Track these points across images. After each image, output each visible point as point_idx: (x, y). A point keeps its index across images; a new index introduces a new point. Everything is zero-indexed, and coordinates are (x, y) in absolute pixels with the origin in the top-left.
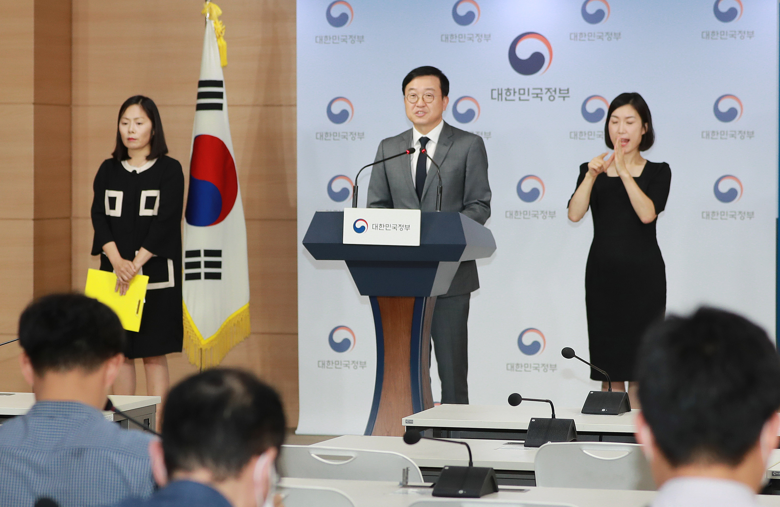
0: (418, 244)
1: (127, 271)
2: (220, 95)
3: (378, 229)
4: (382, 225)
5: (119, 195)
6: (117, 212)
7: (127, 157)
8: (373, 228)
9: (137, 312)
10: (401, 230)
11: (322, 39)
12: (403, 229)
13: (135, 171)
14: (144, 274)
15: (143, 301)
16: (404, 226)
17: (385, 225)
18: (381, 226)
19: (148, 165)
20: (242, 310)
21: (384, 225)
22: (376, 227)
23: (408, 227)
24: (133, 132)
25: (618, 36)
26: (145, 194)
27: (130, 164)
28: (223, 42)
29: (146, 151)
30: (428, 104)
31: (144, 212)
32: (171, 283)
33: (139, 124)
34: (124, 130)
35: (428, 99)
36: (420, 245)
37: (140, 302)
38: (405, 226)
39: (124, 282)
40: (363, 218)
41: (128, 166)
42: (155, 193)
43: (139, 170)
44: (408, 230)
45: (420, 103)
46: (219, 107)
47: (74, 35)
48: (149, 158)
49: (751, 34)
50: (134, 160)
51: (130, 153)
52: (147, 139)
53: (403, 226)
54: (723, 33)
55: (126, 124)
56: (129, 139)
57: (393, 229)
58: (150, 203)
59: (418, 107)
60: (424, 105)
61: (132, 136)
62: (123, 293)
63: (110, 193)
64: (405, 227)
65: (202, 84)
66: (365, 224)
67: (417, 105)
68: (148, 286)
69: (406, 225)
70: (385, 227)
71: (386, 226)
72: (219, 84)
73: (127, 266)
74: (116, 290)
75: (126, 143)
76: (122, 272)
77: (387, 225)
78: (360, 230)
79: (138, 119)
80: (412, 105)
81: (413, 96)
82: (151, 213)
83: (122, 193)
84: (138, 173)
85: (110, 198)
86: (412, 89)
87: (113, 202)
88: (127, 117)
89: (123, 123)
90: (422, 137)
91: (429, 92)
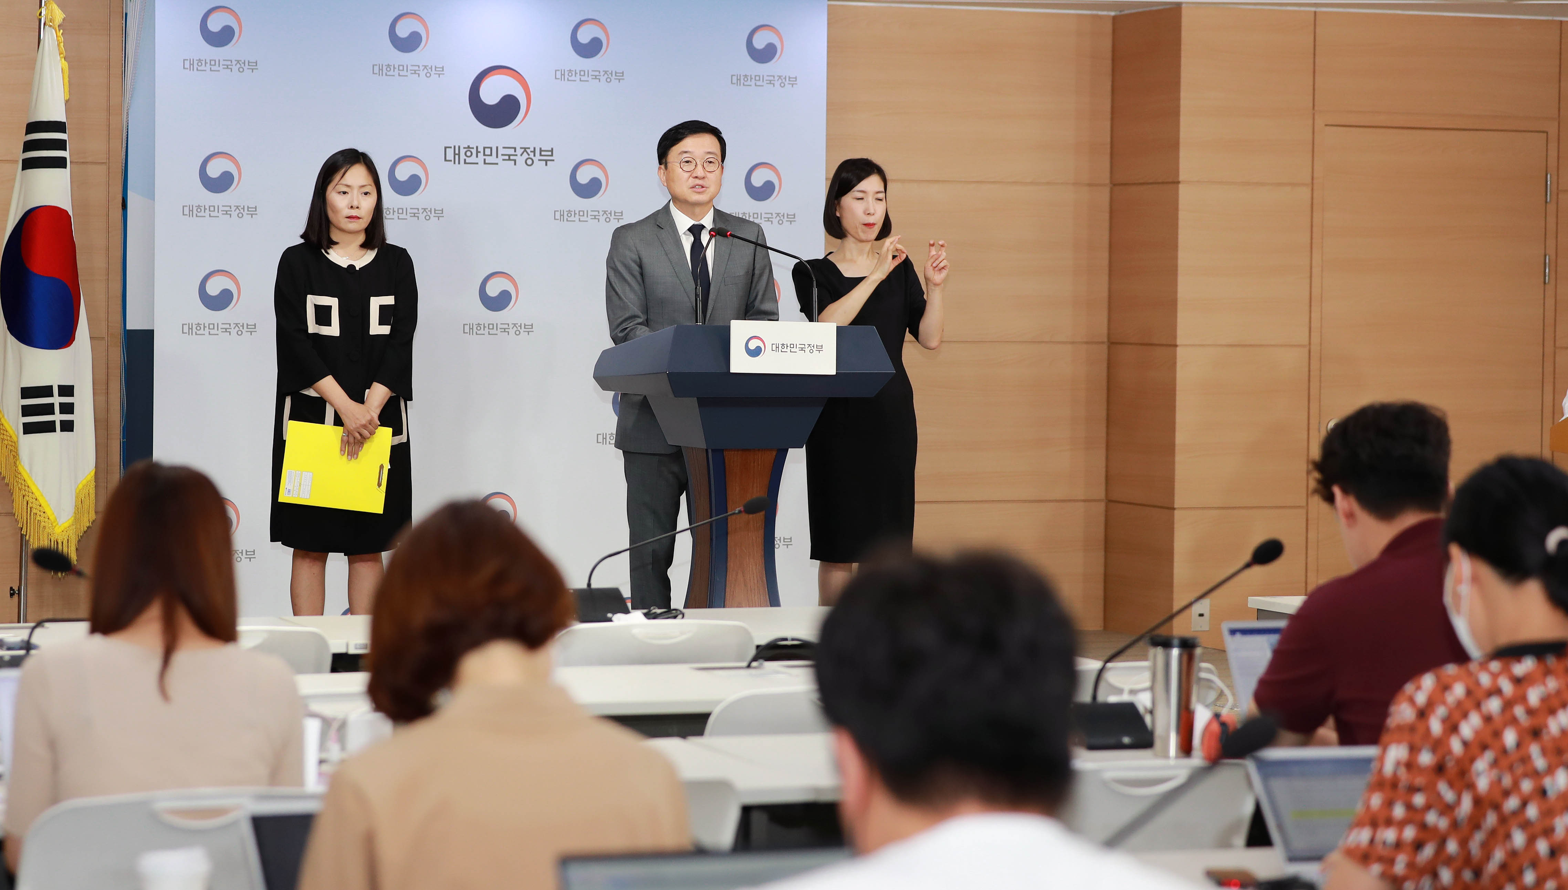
0: (834, 373)
2: (61, 145)
5: (332, 303)
6: (333, 330)
7: (331, 244)
10: (811, 352)
11: (192, 65)
12: (814, 350)
13: (352, 267)
14: (382, 424)
15: (387, 466)
19: (368, 258)
23: (820, 348)
25: (620, 76)
26: (376, 303)
28: (64, 62)
30: (709, 175)
31: (376, 329)
34: (338, 202)
35: (709, 168)
39: (361, 440)
40: (758, 336)
41: (340, 257)
42: (389, 300)
43: (359, 265)
45: (699, 172)
46: (60, 163)
49: (793, 81)
50: (343, 246)
53: (814, 346)
54: (758, 78)
55: (343, 193)
56: (349, 217)
58: (383, 315)
59: (695, 177)
60: (705, 176)
61: (354, 213)
62: (353, 455)
63: (314, 301)
64: (817, 348)
65: (34, 127)
66: (761, 344)
67: (695, 175)
69: (817, 345)
71: (790, 347)
72: (59, 127)
74: (342, 450)
75: (340, 221)
78: (755, 353)
79: (363, 186)
80: (687, 175)
81: (687, 162)
82: (386, 330)
83: (336, 300)
84: (357, 269)
85: (317, 307)
86: (686, 152)
87: (323, 314)
88: (345, 183)
89: (339, 193)
90: (693, 225)
91: (709, 158)
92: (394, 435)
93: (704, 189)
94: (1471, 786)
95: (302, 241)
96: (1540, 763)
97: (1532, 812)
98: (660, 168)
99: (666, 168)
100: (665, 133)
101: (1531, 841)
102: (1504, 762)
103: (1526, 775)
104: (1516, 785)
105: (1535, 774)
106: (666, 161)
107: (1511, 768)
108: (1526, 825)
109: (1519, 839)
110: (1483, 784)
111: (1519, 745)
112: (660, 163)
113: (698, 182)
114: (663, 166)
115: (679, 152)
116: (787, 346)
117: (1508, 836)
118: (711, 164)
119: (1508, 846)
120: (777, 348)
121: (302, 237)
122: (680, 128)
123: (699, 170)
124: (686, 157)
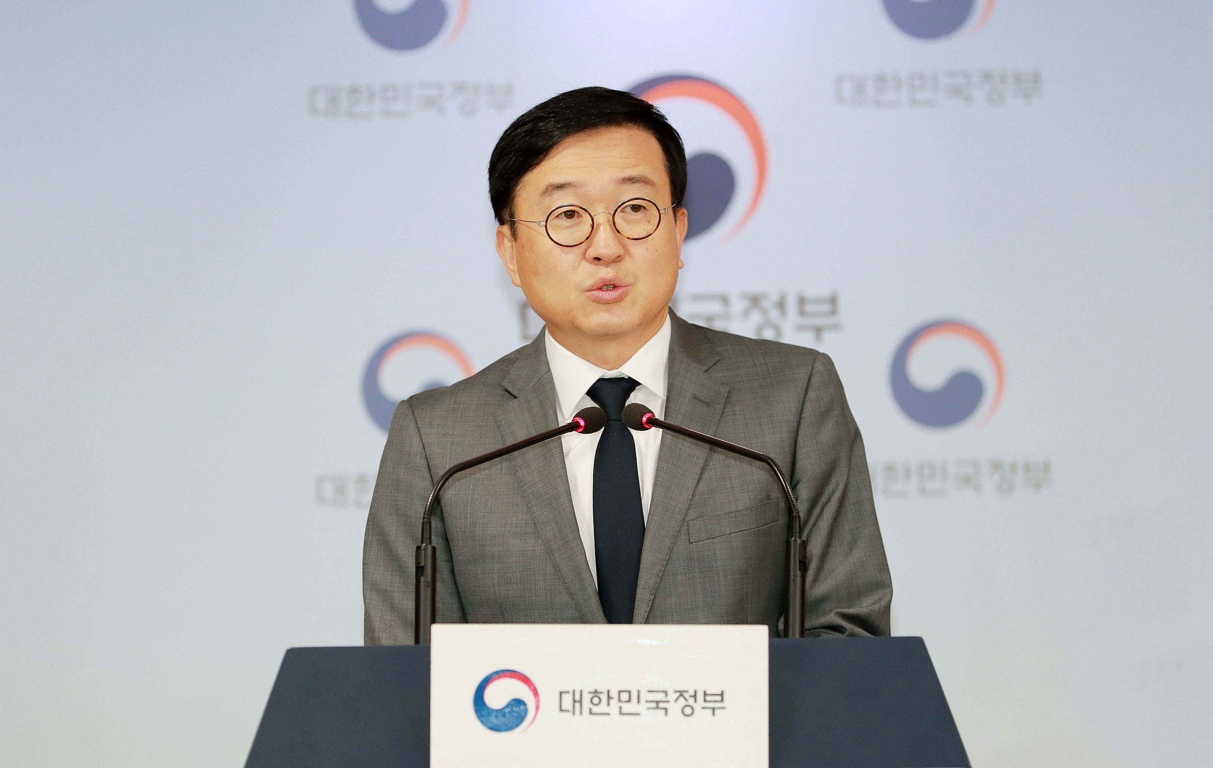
3: (586, 710)
4: (601, 696)
8: (564, 708)
10: (687, 712)
12: (697, 709)
17: (614, 694)
18: (596, 700)
21: (611, 695)
22: (574, 701)
35: (631, 226)
38: (705, 694)
40: (525, 674)
44: (717, 712)
45: (606, 246)
53: (695, 698)
57: (651, 711)
59: (596, 265)
60: (621, 251)
64: (705, 701)
66: (521, 691)
67: (592, 253)
69: (708, 692)
71: (620, 701)
78: (507, 719)
80: (572, 256)
81: (570, 214)
86: (560, 187)
90: (600, 380)
91: (632, 192)
93: (620, 291)
98: (500, 233)
99: (514, 234)
100: (506, 131)
106: (512, 215)
112: (502, 222)
113: (606, 273)
114: (506, 229)
115: (542, 187)
116: (609, 698)
118: (639, 215)
120: (577, 705)
122: (541, 119)
123: (604, 235)
124: (564, 200)
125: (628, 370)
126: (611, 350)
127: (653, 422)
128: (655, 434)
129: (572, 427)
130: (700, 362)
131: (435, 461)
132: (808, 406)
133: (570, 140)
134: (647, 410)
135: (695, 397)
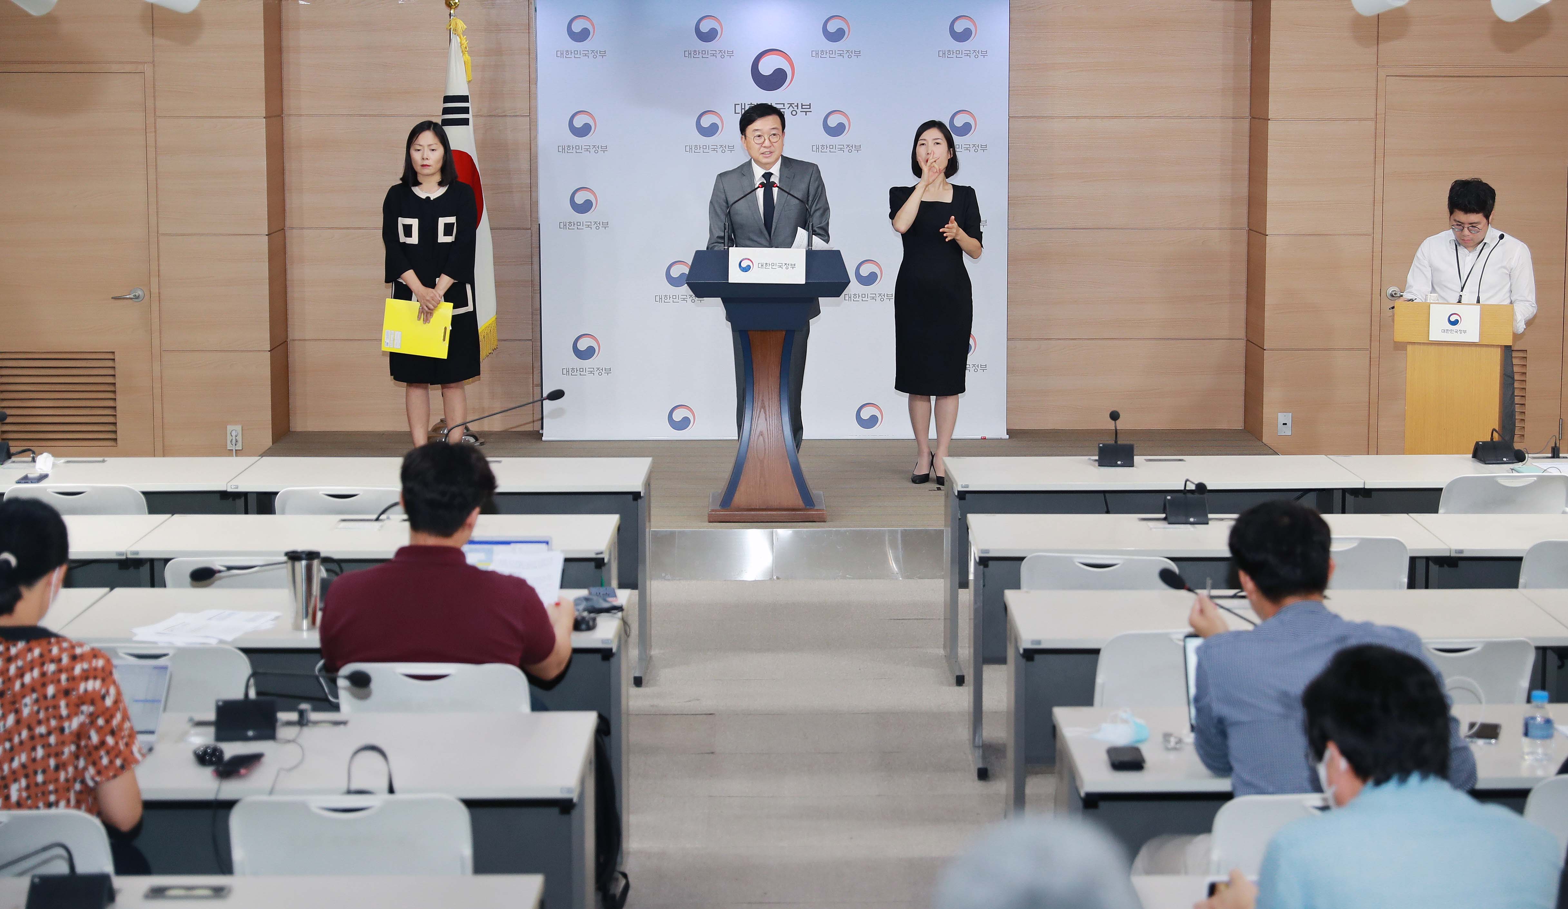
0: (804, 282)
1: (433, 300)
2: (466, 110)
4: (767, 263)
5: (414, 223)
6: (414, 240)
7: (417, 183)
8: (758, 267)
9: (444, 340)
10: (785, 269)
11: (563, 54)
12: (789, 267)
13: (428, 198)
14: (446, 301)
15: (449, 328)
16: (790, 265)
18: (767, 266)
19: (442, 191)
20: (490, 322)
22: (761, 266)
23: (794, 265)
24: (427, 159)
25: (858, 54)
26: (442, 221)
27: (422, 191)
28: (467, 57)
29: (438, 178)
30: (774, 144)
31: (442, 239)
32: (470, 308)
33: (433, 150)
34: (416, 156)
35: (774, 139)
36: (806, 282)
37: (446, 328)
39: (429, 311)
40: (750, 259)
41: (420, 192)
42: (452, 220)
43: (433, 196)
44: (793, 268)
45: (767, 143)
46: (465, 122)
47: (284, 44)
48: (441, 184)
50: (425, 185)
51: (420, 179)
52: (439, 165)
54: (958, 52)
55: (419, 150)
56: (423, 166)
58: (448, 230)
59: (764, 147)
60: (771, 145)
61: (426, 162)
62: (426, 320)
63: (402, 221)
65: (447, 99)
66: (750, 263)
67: (764, 145)
68: (453, 312)
70: (771, 266)
72: (465, 99)
73: (432, 295)
74: (419, 318)
75: (418, 168)
76: (428, 301)
77: (773, 264)
78: (746, 269)
79: (430, 145)
80: (759, 145)
81: (759, 136)
82: (449, 239)
83: (417, 220)
84: (432, 199)
85: (404, 225)
86: (756, 128)
87: (408, 230)
88: (418, 143)
89: (416, 150)
90: (765, 173)
91: (774, 132)
92: (454, 308)
93: (770, 154)
94: (17, 712)
95: (401, 182)
96: (64, 712)
97: (52, 740)
98: (742, 138)
99: (745, 138)
101: (48, 756)
102: (44, 704)
103: (54, 717)
104: (48, 720)
105: (60, 718)
107: (47, 709)
108: (46, 746)
109: (40, 752)
110: (26, 712)
111: (54, 697)
112: (742, 135)
114: (743, 136)
115: (753, 130)
117: (34, 749)
118: (775, 136)
119: (33, 754)
121: (401, 179)
123: (767, 142)
124: (758, 133)
125: (771, 171)
126: (767, 166)
127: (777, 186)
128: (777, 188)
129: (759, 187)
130: (788, 168)
131: (729, 199)
132: (812, 179)
133: (759, 119)
134: (776, 183)
135: (786, 177)
